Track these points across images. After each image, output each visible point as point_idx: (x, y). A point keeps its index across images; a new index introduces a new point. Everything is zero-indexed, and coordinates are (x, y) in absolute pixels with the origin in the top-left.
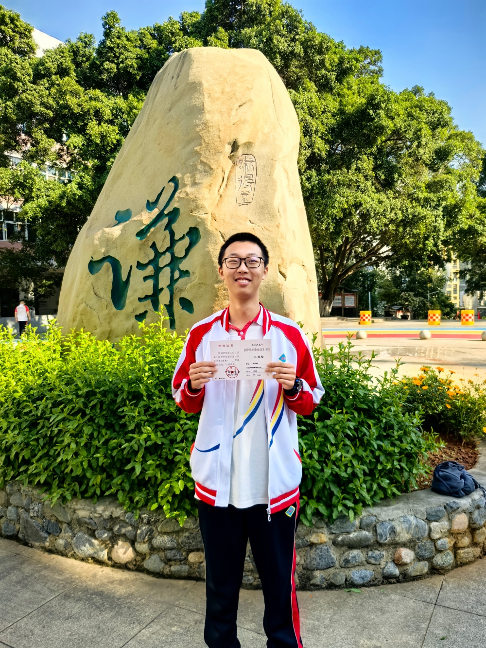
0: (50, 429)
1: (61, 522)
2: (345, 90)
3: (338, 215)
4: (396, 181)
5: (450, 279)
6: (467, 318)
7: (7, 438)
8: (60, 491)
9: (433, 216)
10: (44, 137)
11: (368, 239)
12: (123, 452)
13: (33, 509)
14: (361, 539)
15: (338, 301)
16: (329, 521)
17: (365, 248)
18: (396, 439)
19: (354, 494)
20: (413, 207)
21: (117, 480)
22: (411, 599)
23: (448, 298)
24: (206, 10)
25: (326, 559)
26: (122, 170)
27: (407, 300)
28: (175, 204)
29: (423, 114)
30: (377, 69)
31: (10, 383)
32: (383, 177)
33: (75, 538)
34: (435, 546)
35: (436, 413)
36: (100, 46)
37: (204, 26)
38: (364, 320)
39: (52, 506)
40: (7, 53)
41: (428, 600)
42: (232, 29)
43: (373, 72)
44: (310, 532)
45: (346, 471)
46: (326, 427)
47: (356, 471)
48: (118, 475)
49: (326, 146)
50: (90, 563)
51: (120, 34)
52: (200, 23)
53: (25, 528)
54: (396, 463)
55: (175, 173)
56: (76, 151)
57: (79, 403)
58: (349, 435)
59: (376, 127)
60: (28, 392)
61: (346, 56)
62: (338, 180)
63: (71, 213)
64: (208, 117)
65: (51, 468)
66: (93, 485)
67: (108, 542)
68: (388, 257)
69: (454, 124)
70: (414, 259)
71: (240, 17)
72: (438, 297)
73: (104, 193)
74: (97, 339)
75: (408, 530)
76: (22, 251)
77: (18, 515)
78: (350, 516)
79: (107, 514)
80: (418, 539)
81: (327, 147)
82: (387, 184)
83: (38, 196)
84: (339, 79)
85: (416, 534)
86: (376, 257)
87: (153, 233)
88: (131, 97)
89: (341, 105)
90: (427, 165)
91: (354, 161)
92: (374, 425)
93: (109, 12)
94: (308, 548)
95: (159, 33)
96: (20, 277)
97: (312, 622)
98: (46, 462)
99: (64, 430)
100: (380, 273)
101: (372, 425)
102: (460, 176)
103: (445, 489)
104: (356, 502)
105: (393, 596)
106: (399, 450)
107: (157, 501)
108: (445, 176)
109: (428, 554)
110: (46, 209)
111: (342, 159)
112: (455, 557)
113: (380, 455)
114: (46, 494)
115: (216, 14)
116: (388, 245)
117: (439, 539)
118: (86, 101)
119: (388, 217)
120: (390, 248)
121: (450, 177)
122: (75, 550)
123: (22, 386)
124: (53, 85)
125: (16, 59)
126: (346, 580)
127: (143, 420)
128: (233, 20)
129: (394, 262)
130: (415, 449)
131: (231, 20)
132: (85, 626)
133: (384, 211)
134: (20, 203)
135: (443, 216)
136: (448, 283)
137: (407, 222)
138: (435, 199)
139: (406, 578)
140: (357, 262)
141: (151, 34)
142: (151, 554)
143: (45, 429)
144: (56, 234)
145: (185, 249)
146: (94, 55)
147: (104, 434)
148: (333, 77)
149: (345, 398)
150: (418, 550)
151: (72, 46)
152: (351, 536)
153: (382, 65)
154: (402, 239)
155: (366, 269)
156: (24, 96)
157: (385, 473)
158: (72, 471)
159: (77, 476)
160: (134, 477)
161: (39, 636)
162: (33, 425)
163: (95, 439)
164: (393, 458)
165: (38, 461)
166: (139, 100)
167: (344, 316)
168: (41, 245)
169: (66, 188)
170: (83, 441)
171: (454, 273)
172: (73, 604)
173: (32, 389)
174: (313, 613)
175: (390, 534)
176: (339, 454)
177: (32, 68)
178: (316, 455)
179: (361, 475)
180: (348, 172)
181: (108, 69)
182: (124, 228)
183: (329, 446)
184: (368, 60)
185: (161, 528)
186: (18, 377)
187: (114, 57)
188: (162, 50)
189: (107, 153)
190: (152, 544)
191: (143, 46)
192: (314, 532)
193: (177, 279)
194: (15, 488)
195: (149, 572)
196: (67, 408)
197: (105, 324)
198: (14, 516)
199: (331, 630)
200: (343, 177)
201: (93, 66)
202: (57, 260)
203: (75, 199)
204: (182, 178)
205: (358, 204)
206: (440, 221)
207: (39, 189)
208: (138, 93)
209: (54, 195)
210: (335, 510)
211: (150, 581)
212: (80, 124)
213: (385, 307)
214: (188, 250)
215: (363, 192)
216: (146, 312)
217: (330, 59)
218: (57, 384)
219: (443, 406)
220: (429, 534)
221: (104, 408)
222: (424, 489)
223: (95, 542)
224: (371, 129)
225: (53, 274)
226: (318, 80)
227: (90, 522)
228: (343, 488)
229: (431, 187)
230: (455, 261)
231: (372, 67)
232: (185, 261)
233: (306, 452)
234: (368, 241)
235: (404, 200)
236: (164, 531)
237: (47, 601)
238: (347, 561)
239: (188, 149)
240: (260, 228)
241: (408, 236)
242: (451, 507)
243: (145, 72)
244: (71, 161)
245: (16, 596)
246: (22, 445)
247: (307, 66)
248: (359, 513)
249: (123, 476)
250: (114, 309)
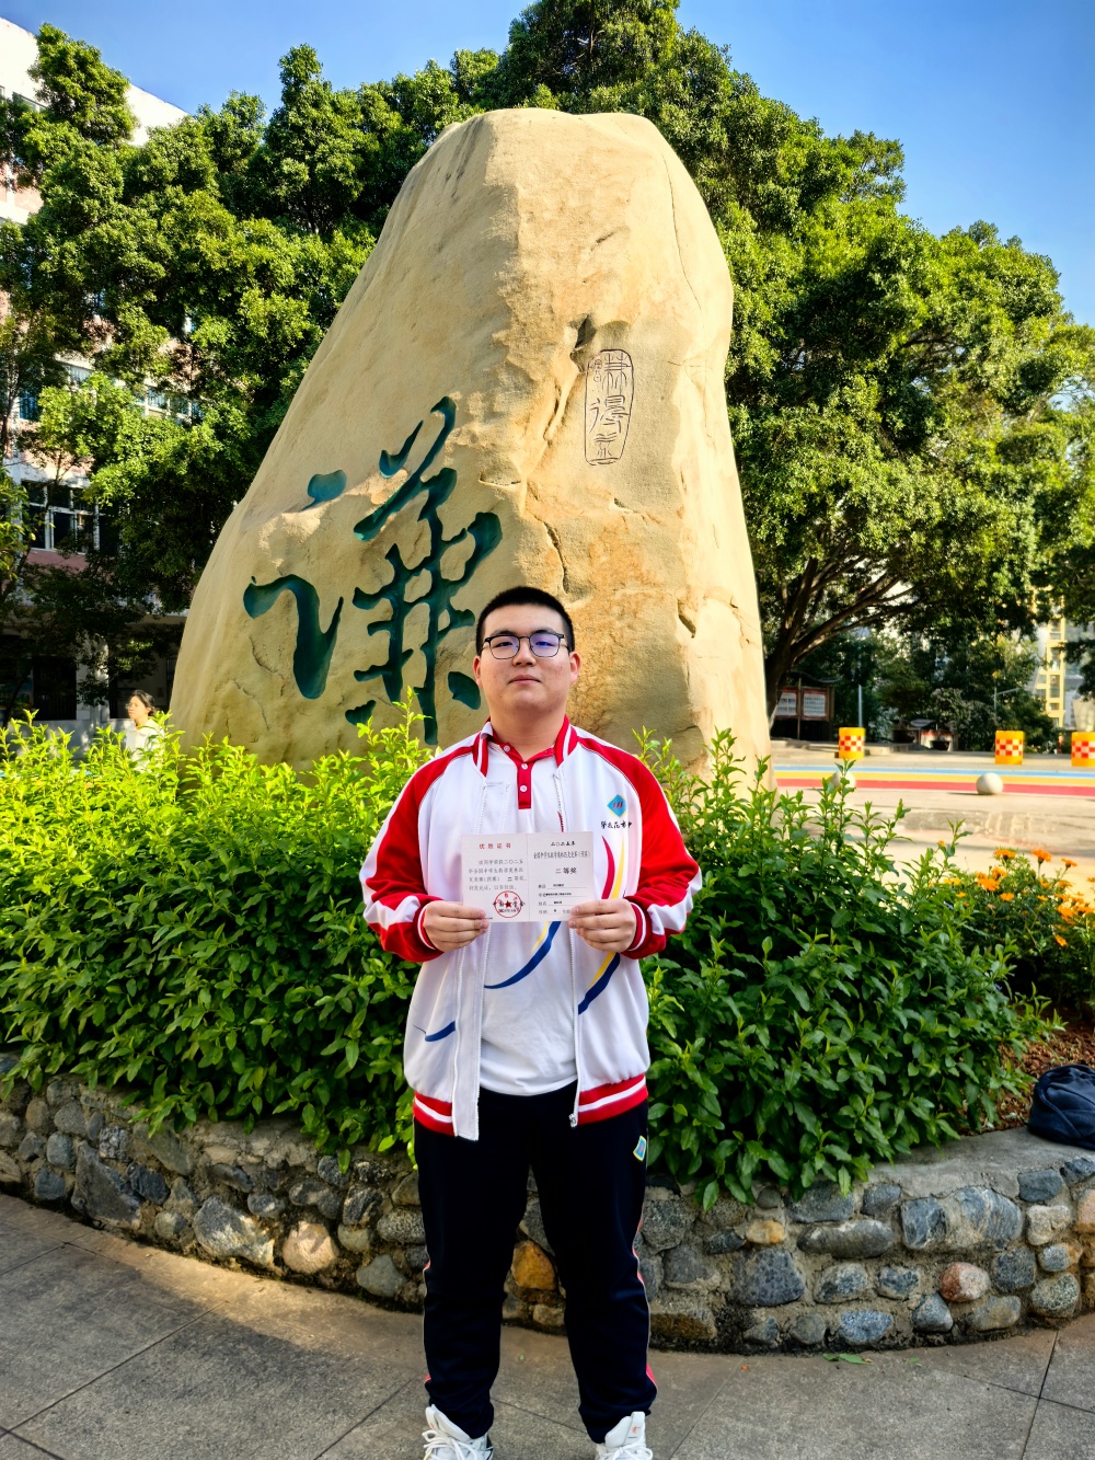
0: (153, 960)
1: (170, 1174)
2: (819, 229)
3: (796, 508)
4: (930, 435)
5: (1045, 663)
6: (1085, 750)
7: (55, 977)
8: (172, 1101)
9: (1013, 516)
10: (145, 322)
11: (861, 565)
12: (317, 1016)
13: (107, 1140)
14: (864, 1237)
15: (788, 705)
16: (791, 1192)
17: (853, 586)
18: (952, 1008)
19: (850, 1134)
20: (966, 494)
21: (303, 1080)
22: (981, 1382)
23: (1039, 705)
24: (510, 47)
25: (783, 1283)
26: (327, 383)
27: (946, 706)
28: (445, 461)
29: (995, 285)
30: (890, 183)
31: (65, 851)
32: (900, 425)
33: (200, 1212)
34: (1038, 1263)
35: (1032, 956)
36: (273, 123)
37: (506, 82)
38: (848, 749)
39: (150, 1136)
40: (70, 135)
41: (1022, 1387)
42: (569, 91)
43: (881, 190)
44: (745, 1218)
45: (834, 1077)
46: (790, 973)
47: (857, 1078)
48: (304, 1069)
49: (772, 352)
50: (232, 1270)
51: (319, 95)
52: (498, 75)
53: (87, 1183)
54: (949, 1063)
55: (448, 390)
56: (213, 355)
57: (221, 901)
58: (842, 992)
59: (888, 312)
60: (104, 875)
61: (824, 152)
62: (798, 429)
63: (198, 490)
64: (526, 264)
65: (152, 1049)
66: (247, 1090)
67: (276, 1224)
68: (904, 607)
69: (1064, 311)
70: (964, 614)
71: (586, 63)
72: (1017, 703)
73: (284, 436)
74: (260, 762)
75: (977, 1220)
76: (86, 573)
77: (71, 1153)
78: (841, 1182)
79: (275, 1158)
80: (999, 1243)
81: (776, 354)
82: (909, 442)
83: (126, 453)
84: (806, 204)
85: (994, 1231)
86: (878, 607)
87: (392, 523)
88: (338, 236)
89: (808, 262)
90: (1000, 400)
91: (835, 389)
92: (901, 973)
93: (297, 47)
94: (741, 1255)
95: (403, 97)
96: (80, 631)
97: (750, 1427)
98: (142, 1033)
99: (185, 961)
100: (885, 643)
101: (895, 972)
102: (1076, 427)
103: (1060, 1128)
104: (855, 1150)
105: (938, 1375)
106: (959, 1032)
107: (393, 1132)
108: (1042, 428)
109: (1022, 1279)
110: (142, 480)
111: (808, 382)
112: (1083, 1289)
113: (912, 1043)
114: (138, 1106)
115: (533, 55)
116: (905, 581)
117: (1048, 1245)
118: (240, 244)
119: (909, 515)
120: (910, 586)
121: (1052, 429)
122: (201, 1238)
123: (91, 860)
124: (167, 206)
125: (88, 147)
126: (828, 1333)
127: (365, 944)
128: (571, 70)
129: (919, 619)
130: (996, 1034)
131: (566, 69)
132: (219, 1416)
133: (901, 500)
134: (86, 468)
135: (1036, 515)
136: (1041, 671)
137: (954, 527)
138: (1018, 478)
139: (967, 1334)
140: (834, 618)
141: (387, 99)
142: (373, 1254)
143: (141, 959)
144: (163, 539)
145: (464, 562)
146: (261, 142)
147: (276, 973)
148: (794, 199)
149: (833, 908)
150: (997, 1270)
151: (212, 123)
152: (842, 1229)
153: (902, 175)
154: (940, 566)
155: (853, 634)
156: (102, 229)
157: (924, 1087)
158: (199, 1055)
159: (212, 1066)
160: (341, 1074)
161: (117, 1432)
162: (114, 949)
163: (255, 983)
164: (943, 1052)
165: (121, 1031)
166: (356, 244)
167: (802, 739)
168: (128, 562)
169: (188, 434)
170: (228, 986)
171: (1054, 649)
172: (194, 1363)
173: (112, 868)
174: (752, 1406)
175: (934, 1230)
176: (818, 1036)
177: (122, 169)
178: (764, 1038)
179: (867, 1088)
180: (821, 411)
181: (290, 174)
182: (328, 512)
183: (796, 1015)
184: (872, 163)
185: (399, 1194)
186: (82, 841)
187: (304, 148)
188: (411, 134)
189: (281, 360)
190: (376, 1232)
191: (369, 125)
192: (755, 1217)
193: (446, 631)
194: (68, 1092)
195: (368, 1296)
196: (193, 911)
197: (277, 729)
198: (63, 1158)
199: (795, 1447)
200: (811, 422)
201: (258, 166)
202: (162, 597)
203: (206, 460)
204: (464, 402)
205: (843, 484)
206: (1027, 527)
207: (129, 437)
208: (356, 229)
209: (162, 450)
210: (806, 1166)
211: (371, 1316)
212: (224, 294)
213: (896, 722)
214: (471, 566)
215: (853, 458)
216: (371, 704)
217: (788, 157)
218: (171, 856)
219: (1048, 939)
220: (1025, 1234)
221: (277, 914)
222: (1009, 1128)
223: (247, 1222)
224: (877, 316)
225: (153, 626)
226: (758, 206)
227: (237, 1176)
228: (825, 1116)
229: (1008, 450)
230: (1056, 622)
231: (880, 180)
232: (463, 591)
233: (742, 1029)
234: (859, 569)
235: (946, 478)
236: (405, 1200)
237: (134, 1352)
238: (830, 1289)
239: (479, 336)
240: (638, 516)
241: (954, 561)
242: (1078, 1172)
243: (372, 182)
244: (201, 377)
245: (64, 1339)
246: (88, 993)
247: (735, 173)
248: (862, 1177)
249: (316, 1070)
250: (300, 697)
